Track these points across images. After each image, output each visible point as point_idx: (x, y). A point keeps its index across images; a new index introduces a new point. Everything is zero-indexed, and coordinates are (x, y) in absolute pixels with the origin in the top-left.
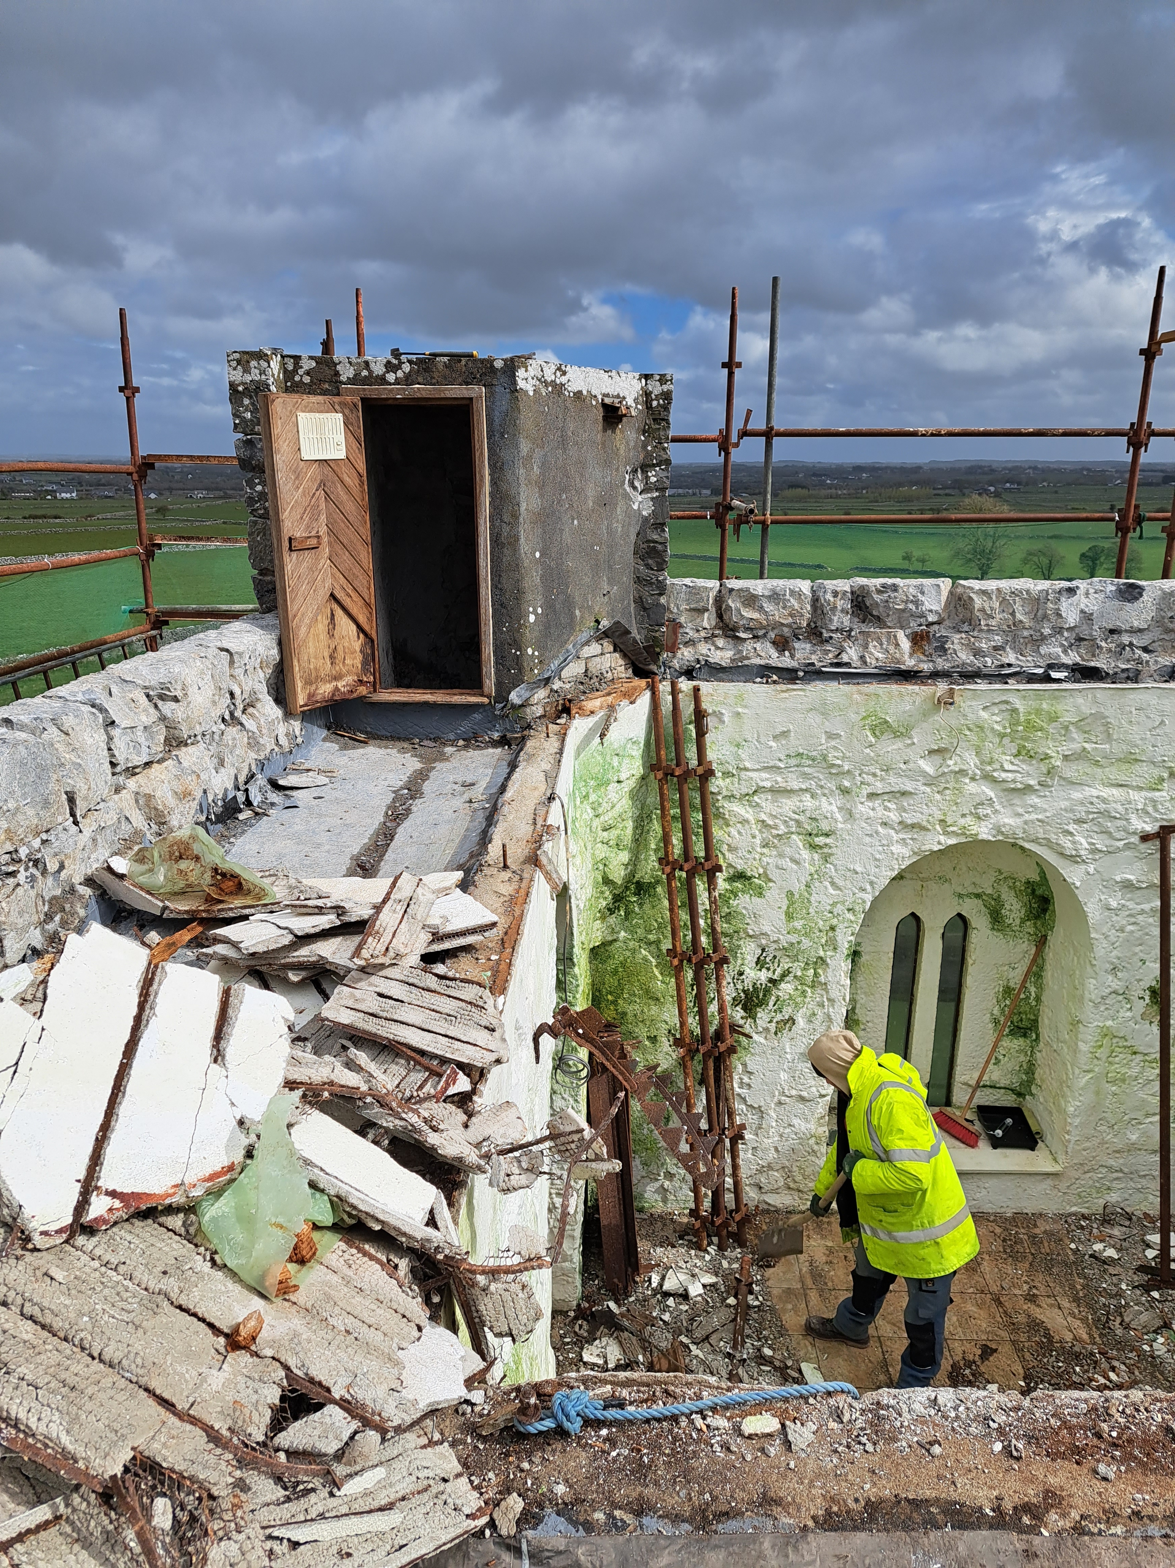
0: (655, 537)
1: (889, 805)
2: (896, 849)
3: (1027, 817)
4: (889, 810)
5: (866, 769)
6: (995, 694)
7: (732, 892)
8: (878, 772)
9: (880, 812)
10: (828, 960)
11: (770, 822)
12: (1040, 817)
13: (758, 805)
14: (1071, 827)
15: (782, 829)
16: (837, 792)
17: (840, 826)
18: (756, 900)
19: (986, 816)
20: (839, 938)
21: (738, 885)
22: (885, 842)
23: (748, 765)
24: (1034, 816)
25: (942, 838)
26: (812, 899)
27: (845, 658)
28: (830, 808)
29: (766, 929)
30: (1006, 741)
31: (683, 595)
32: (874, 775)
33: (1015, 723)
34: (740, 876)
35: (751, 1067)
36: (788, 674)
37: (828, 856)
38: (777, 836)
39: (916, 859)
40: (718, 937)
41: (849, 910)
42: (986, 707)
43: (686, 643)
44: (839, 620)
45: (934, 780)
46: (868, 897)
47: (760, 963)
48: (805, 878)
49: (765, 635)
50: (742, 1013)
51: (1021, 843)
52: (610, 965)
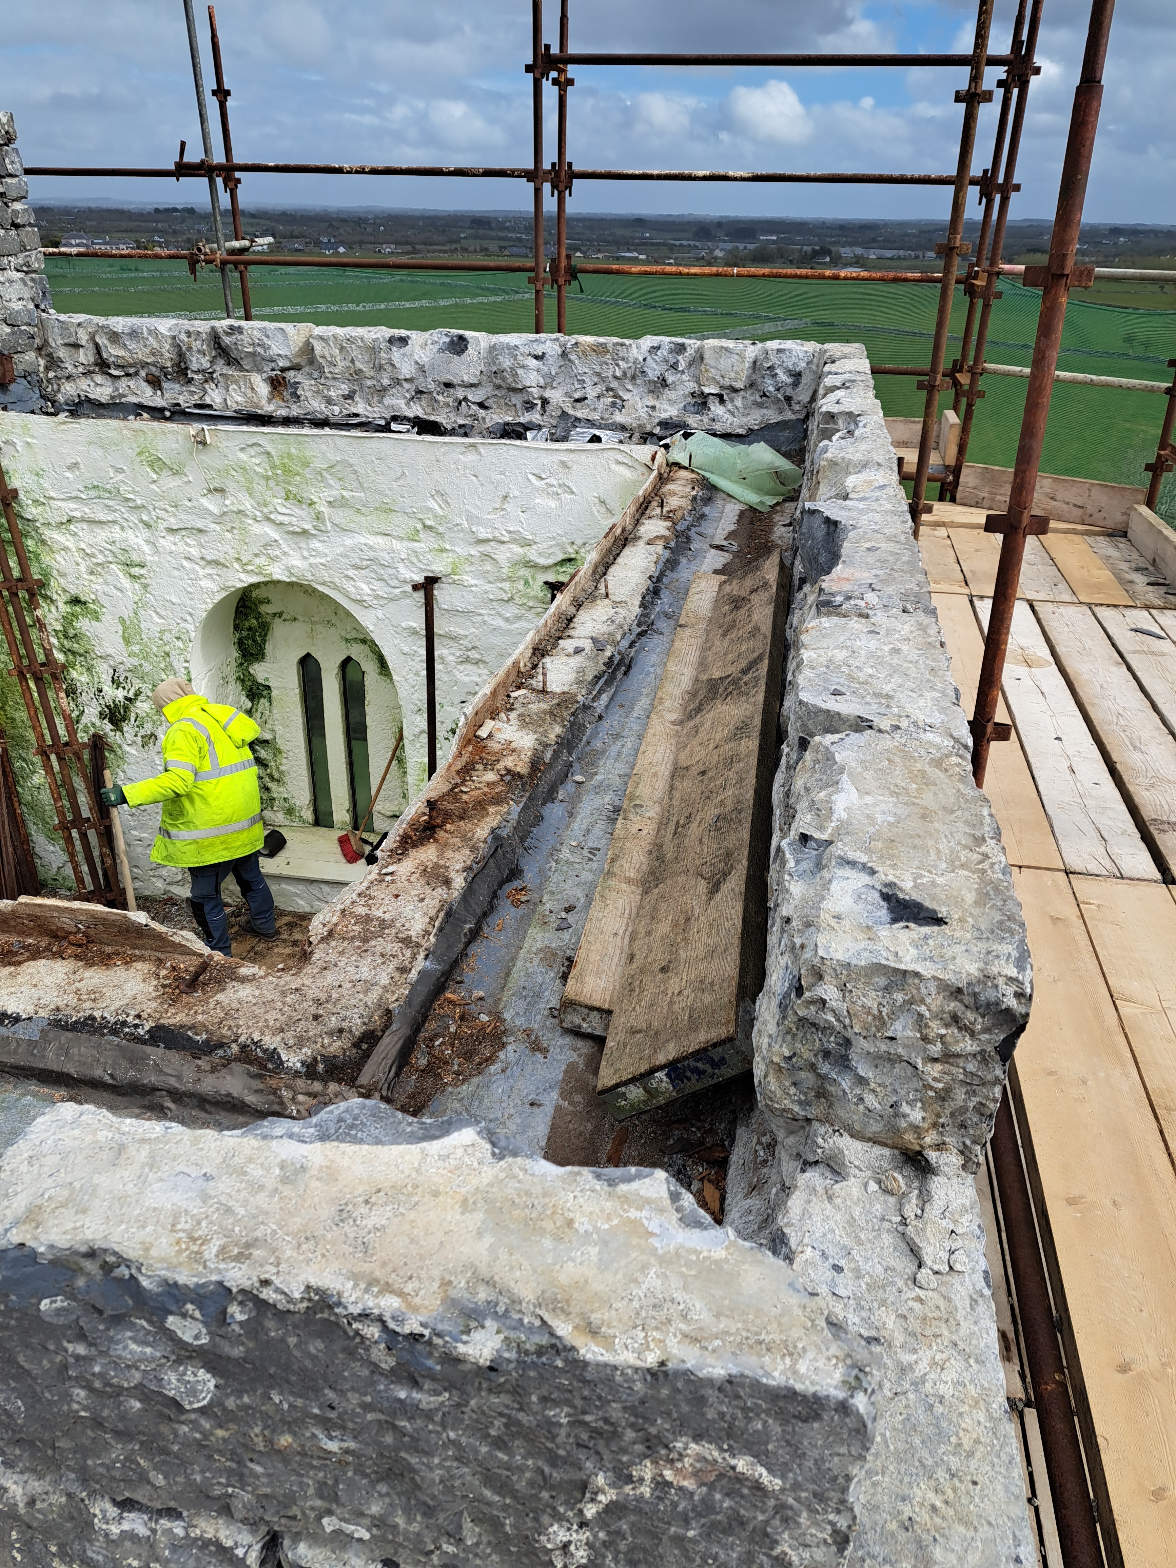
1: (188, 540)
2: (205, 583)
3: (312, 560)
4: (189, 546)
5: (157, 504)
6: (246, 436)
7: (73, 615)
8: (170, 509)
9: (181, 547)
11: (88, 551)
12: (323, 561)
13: (75, 534)
14: (351, 573)
15: (100, 559)
16: (141, 525)
17: (149, 558)
18: (94, 623)
19: (277, 556)
20: (175, 664)
21: (77, 609)
22: (192, 576)
23: (53, 494)
24: (318, 560)
25: (243, 576)
26: (142, 626)
27: (208, 401)
28: (136, 540)
29: (110, 651)
30: (272, 483)
31: (56, 330)
32: (166, 511)
33: (273, 467)
34: (76, 601)
35: (130, 774)
36: (157, 413)
37: (145, 586)
38: (98, 564)
39: (224, 594)
40: (48, 654)
41: (178, 638)
42: (242, 449)
43: (68, 378)
44: (198, 361)
45: (220, 519)
46: (191, 627)
47: (116, 682)
48: (131, 606)
49: (137, 373)
50: (110, 727)
51: (314, 585)
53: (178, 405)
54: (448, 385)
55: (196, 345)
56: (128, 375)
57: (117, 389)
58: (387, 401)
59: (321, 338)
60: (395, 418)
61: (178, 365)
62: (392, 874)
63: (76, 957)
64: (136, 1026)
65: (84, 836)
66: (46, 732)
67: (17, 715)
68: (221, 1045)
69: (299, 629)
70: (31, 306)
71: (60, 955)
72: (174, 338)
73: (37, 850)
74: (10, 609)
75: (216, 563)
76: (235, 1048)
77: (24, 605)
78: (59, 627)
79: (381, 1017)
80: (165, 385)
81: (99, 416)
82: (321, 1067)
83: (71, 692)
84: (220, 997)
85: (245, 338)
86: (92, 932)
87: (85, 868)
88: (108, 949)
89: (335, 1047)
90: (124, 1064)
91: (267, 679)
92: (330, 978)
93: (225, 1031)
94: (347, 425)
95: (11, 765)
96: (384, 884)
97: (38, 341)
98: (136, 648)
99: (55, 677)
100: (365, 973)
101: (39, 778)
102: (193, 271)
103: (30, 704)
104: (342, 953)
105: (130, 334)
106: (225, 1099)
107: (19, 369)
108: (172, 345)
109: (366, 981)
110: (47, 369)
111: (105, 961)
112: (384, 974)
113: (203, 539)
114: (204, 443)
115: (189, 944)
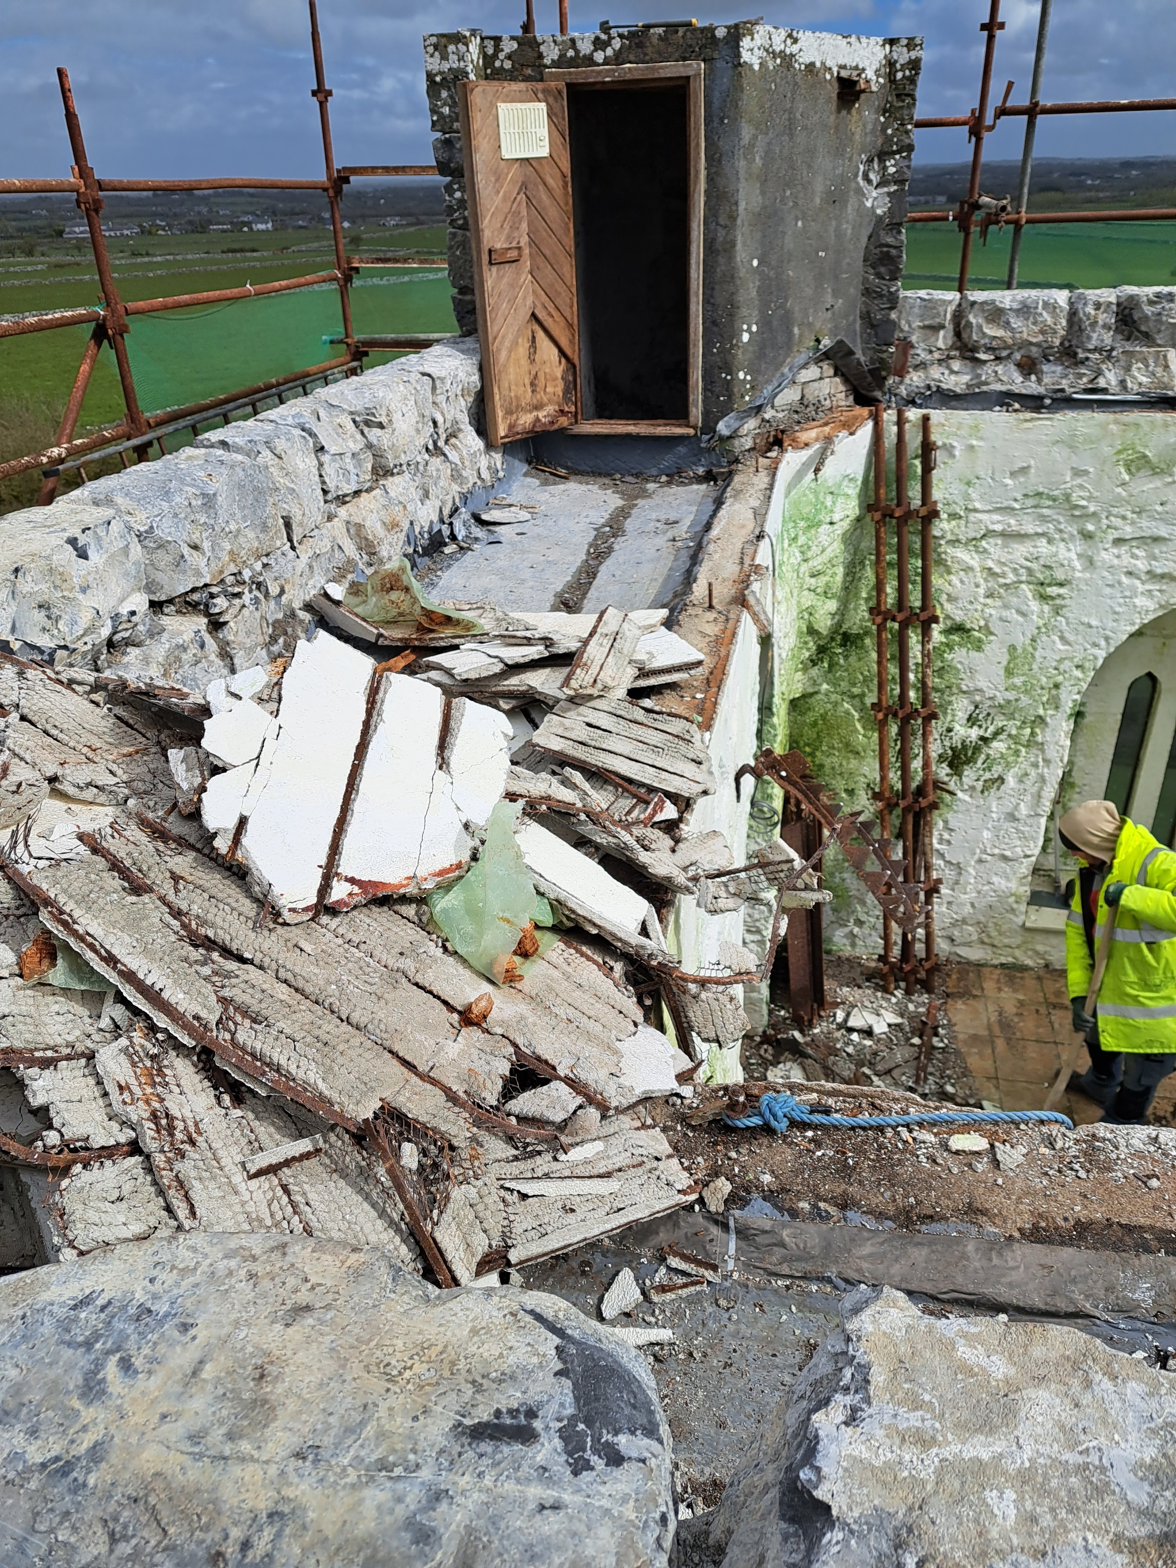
0: (890, 240)
1: (1136, 551)
2: (1140, 601)
4: (1137, 557)
5: (1115, 511)
7: (947, 645)
8: (1129, 515)
9: (1126, 560)
10: (1048, 720)
11: (997, 570)
13: (985, 551)
15: (1011, 578)
16: (1078, 536)
17: (1077, 574)
18: (974, 654)
21: (955, 638)
22: (1127, 593)
23: (978, 505)
26: (1037, 654)
27: (1102, 383)
28: (1067, 555)
29: (982, 684)
31: (916, 310)
32: (1124, 518)
34: (959, 629)
37: (1059, 608)
38: (1004, 585)
40: (929, 692)
41: (1077, 667)
43: (917, 366)
47: (972, 720)
48: (1031, 631)
49: (1009, 356)
50: (948, 770)
52: (810, 718)
53: (1062, 390)
55: (1102, 317)
56: (997, 358)
61: (1064, 344)
75: (1164, 577)
80: (1044, 368)
105: (1018, 310)
108: (1069, 320)
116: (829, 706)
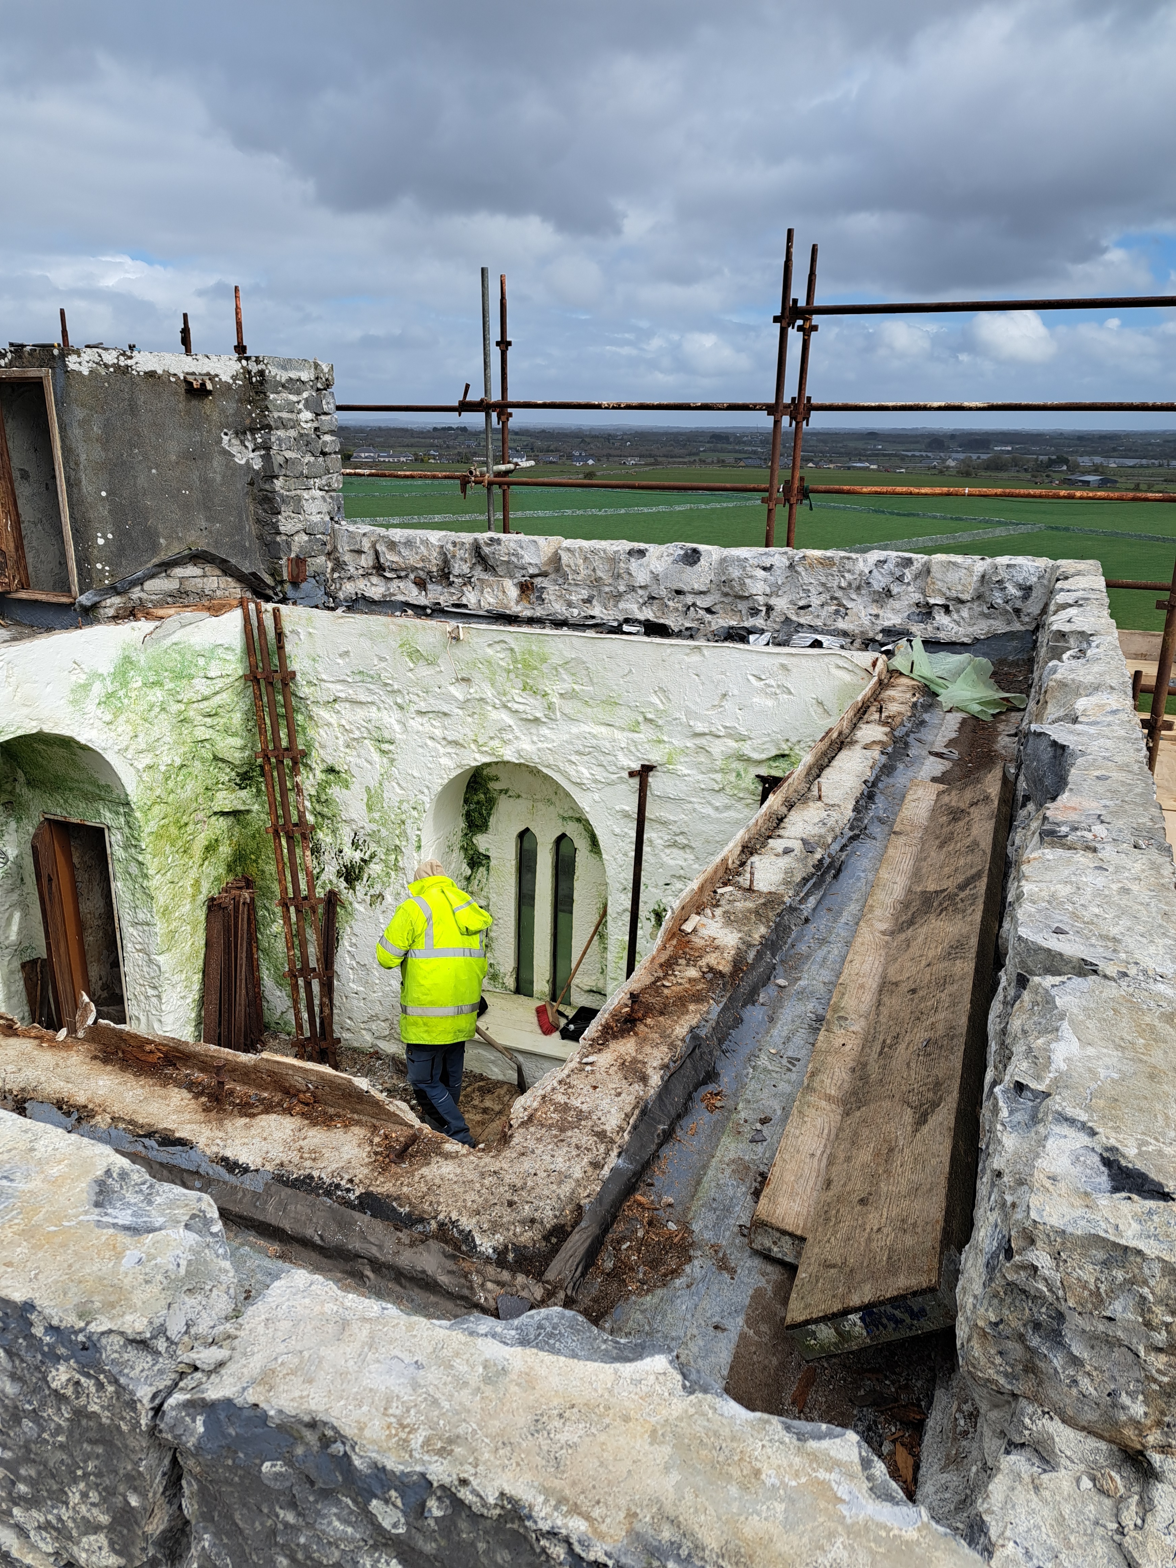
1: (433, 722)
2: (444, 761)
3: (540, 745)
4: (435, 727)
5: (411, 690)
6: (494, 634)
7: (327, 782)
8: (421, 694)
9: (428, 728)
10: (403, 850)
11: (347, 727)
12: (550, 746)
13: (339, 712)
14: (573, 758)
15: (357, 734)
16: (395, 707)
17: (398, 736)
18: (344, 791)
19: (509, 740)
20: (408, 831)
21: (331, 777)
22: (434, 754)
23: (324, 677)
24: (545, 745)
25: (478, 756)
26: (385, 795)
27: (464, 600)
28: (389, 720)
29: (354, 816)
30: (512, 676)
31: (347, 539)
32: (418, 695)
33: (515, 661)
34: (331, 770)
35: (356, 930)
36: (420, 611)
37: (392, 761)
38: (355, 739)
39: (459, 771)
40: (301, 815)
41: (414, 808)
42: (490, 645)
43: (349, 578)
44: (459, 567)
45: (463, 705)
46: (427, 799)
47: (355, 845)
48: (377, 777)
49: (407, 576)
50: (344, 884)
51: (540, 767)
52: (250, 831)
53: (439, 604)
54: (679, 592)
55: (460, 553)
56: (399, 577)
57: (389, 589)
58: (622, 605)
59: (569, 550)
60: (627, 621)
61: (443, 570)
62: (591, 1064)
63: (303, 1115)
64: (348, 1190)
65: (308, 985)
66: (290, 885)
67: (267, 868)
68: (421, 1220)
69: (522, 805)
70: (327, 518)
71: (289, 1112)
72: (442, 547)
73: (266, 993)
74: (275, 774)
75: (456, 743)
76: (434, 1225)
77: (287, 771)
78: (313, 793)
79: (572, 1212)
80: (430, 587)
81: (372, 612)
82: (511, 1256)
83: (316, 851)
84: (424, 1171)
85: (502, 549)
86: (319, 1092)
87: (305, 1016)
88: (331, 1111)
89: (527, 1237)
90: (334, 1227)
91: (488, 850)
92: (527, 1164)
93: (426, 1206)
94: (584, 625)
95: (255, 913)
96: (584, 1074)
97: (329, 547)
98: (377, 815)
99: (304, 837)
100: (560, 1164)
101: (277, 927)
102: (464, 490)
103: (279, 860)
104: (539, 1140)
105: (405, 543)
106: (420, 1276)
107: (310, 571)
108: (440, 553)
109: (560, 1173)
110: (333, 570)
111: (327, 1121)
112: (578, 1167)
113: (447, 721)
114: (457, 639)
115: (402, 1115)
116: (261, 823)
